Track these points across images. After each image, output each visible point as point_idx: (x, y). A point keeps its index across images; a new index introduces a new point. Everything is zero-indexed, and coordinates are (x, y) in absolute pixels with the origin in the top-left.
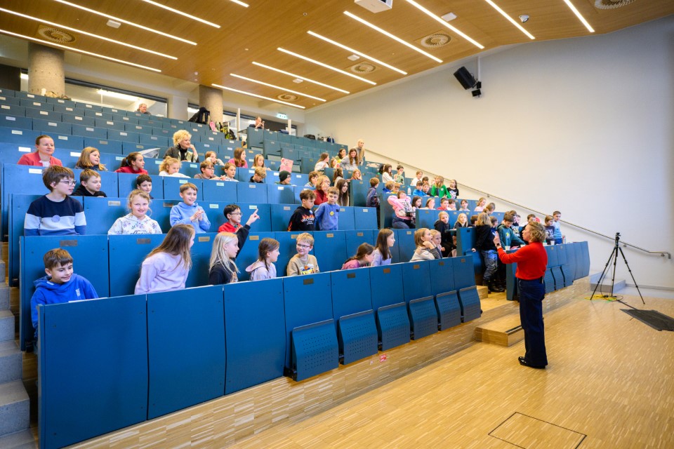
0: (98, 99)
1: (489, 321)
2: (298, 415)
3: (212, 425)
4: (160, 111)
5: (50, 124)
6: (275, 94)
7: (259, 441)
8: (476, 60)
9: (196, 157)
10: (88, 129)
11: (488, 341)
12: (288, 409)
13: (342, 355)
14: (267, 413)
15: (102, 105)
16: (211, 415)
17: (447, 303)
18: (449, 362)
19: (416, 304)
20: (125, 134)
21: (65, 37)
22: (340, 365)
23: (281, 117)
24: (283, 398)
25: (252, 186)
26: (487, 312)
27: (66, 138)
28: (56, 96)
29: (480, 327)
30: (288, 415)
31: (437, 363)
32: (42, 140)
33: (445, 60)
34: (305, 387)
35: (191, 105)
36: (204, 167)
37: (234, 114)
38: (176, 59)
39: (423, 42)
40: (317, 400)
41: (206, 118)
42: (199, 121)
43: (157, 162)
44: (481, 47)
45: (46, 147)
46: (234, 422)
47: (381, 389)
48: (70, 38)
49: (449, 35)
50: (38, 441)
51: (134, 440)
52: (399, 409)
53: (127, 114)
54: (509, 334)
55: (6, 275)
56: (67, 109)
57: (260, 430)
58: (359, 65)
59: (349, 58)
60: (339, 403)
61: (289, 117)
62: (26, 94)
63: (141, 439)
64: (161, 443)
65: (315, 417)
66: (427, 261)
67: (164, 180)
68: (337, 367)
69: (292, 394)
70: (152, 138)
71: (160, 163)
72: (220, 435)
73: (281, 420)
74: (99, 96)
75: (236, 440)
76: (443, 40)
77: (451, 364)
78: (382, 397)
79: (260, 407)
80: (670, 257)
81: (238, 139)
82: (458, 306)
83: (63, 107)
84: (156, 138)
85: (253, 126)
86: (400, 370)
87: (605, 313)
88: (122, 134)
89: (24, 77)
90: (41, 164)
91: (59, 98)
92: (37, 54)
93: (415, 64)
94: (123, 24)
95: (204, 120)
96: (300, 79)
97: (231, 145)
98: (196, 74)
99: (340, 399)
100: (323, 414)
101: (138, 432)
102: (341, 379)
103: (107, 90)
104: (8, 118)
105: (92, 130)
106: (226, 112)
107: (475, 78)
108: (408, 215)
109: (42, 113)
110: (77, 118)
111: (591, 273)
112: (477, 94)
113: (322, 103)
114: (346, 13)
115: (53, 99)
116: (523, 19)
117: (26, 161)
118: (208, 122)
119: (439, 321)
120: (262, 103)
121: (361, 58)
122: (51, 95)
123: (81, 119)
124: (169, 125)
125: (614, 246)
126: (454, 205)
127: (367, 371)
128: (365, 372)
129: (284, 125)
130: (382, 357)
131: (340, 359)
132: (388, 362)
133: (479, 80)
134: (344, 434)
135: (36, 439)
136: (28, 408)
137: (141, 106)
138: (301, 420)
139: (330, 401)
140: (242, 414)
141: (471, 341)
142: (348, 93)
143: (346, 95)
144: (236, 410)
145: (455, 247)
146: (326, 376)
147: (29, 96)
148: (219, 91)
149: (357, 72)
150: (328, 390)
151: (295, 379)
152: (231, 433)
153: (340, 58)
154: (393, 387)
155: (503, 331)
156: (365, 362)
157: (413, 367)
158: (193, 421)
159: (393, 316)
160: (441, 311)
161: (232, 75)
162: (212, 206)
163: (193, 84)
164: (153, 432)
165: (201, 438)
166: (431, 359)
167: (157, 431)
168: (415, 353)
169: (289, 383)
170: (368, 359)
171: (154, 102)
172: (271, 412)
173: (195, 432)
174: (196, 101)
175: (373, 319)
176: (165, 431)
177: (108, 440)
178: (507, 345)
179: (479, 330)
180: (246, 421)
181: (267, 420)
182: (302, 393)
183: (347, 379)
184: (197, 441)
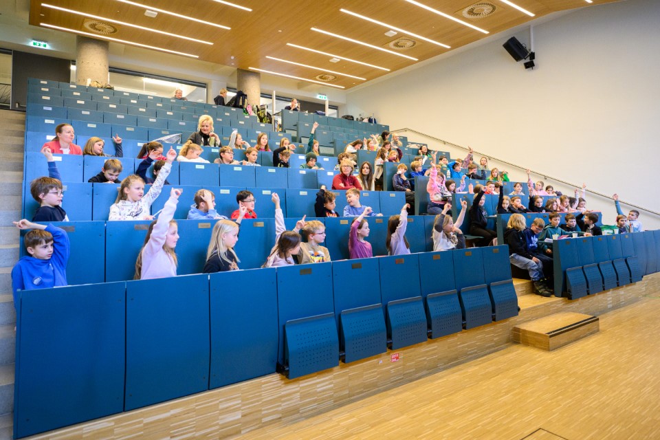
1: (530, 320)
2: (292, 416)
3: (194, 421)
5: (83, 112)
6: (313, 75)
8: (528, 29)
9: (218, 142)
10: (119, 116)
11: (526, 343)
12: (280, 408)
13: (343, 352)
14: (256, 411)
16: (194, 410)
17: (475, 299)
18: (475, 366)
19: (433, 299)
20: (155, 121)
21: (108, 28)
22: (342, 363)
24: (275, 396)
25: (272, 170)
26: (523, 310)
27: (94, 126)
28: (99, 86)
29: (517, 326)
30: (279, 416)
31: (461, 367)
32: (63, 128)
34: (301, 385)
36: (223, 151)
38: (212, 44)
39: (465, 12)
40: (315, 401)
44: (532, 14)
45: (69, 135)
46: (218, 419)
47: (390, 392)
48: (112, 29)
51: (110, 431)
52: (404, 416)
53: (162, 100)
54: (551, 336)
56: (104, 97)
57: (248, 430)
59: (386, 34)
60: (340, 406)
63: (117, 431)
64: (138, 436)
65: (311, 420)
68: (338, 365)
69: (285, 393)
70: (180, 123)
72: (204, 432)
73: (273, 420)
75: (221, 439)
77: (477, 368)
78: (388, 401)
79: (247, 405)
82: (489, 302)
83: (101, 96)
84: (184, 124)
85: (289, 108)
86: (416, 372)
88: (151, 120)
89: (73, 68)
90: (62, 152)
91: (102, 87)
93: (459, 37)
94: (159, 14)
96: (336, 58)
99: (340, 402)
100: (320, 416)
101: (113, 424)
102: (344, 378)
103: (150, 77)
107: (527, 49)
109: (79, 102)
110: (111, 106)
112: (529, 65)
119: (464, 318)
123: (115, 106)
124: (202, 110)
127: (376, 371)
128: (373, 372)
130: (393, 357)
131: (340, 357)
132: (401, 362)
133: (532, 51)
138: (295, 421)
139: (331, 403)
140: (228, 411)
141: (507, 342)
142: (388, 70)
143: (387, 73)
144: (221, 407)
145: (496, 236)
146: (327, 374)
148: (256, 74)
149: (397, 48)
150: (329, 389)
151: (288, 377)
152: (216, 430)
153: (376, 35)
154: (405, 391)
155: (544, 331)
156: (373, 361)
157: (433, 369)
158: (172, 415)
159: (407, 311)
160: (466, 306)
161: (267, 57)
162: (223, 191)
163: (231, 68)
164: (129, 425)
165: (182, 435)
166: (454, 361)
167: (135, 424)
168: (435, 354)
169: (282, 380)
170: (375, 358)
171: (195, 87)
172: (261, 410)
173: (174, 428)
174: (235, 85)
175: (381, 314)
176: (142, 425)
177: (81, 429)
178: (548, 349)
179: (517, 330)
180: (232, 419)
181: (256, 420)
182: (297, 392)
183: (350, 379)
184: (177, 436)
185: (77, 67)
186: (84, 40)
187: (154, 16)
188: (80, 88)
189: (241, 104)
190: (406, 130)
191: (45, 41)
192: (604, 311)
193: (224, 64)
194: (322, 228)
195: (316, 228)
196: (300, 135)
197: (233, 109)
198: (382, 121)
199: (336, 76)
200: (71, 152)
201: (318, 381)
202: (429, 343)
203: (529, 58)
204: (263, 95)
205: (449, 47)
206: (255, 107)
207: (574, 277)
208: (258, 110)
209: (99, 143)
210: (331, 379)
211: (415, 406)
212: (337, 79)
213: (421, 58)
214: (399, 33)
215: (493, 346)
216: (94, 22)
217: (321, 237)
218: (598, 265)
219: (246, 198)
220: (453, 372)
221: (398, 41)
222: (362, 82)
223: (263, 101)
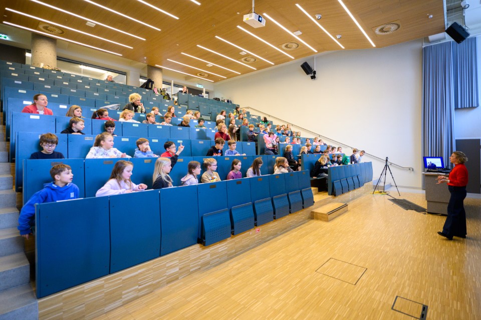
0: (79, 71)
1: (318, 207)
2: (206, 266)
3: (152, 275)
4: (121, 80)
5: (46, 86)
6: (196, 72)
7: (182, 283)
8: (313, 58)
10: (72, 90)
11: (317, 219)
12: (200, 263)
13: (233, 230)
14: (187, 266)
15: (82, 75)
16: (152, 269)
17: (295, 198)
19: (276, 199)
20: (98, 94)
21: (57, 31)
22: (232, 236)
23: (199, 86)
24: (197, 257)
25: (180, 128)
27: (57, 96)
28: (50, 68)
30: (200, 267)
32: (39, 97)
33: (296, 58)
34: (211, 249)
35: (141, 77)
36: (149, 116)
37: (169, 84)
38: (132, 48)
39: (283, 46)
40: (218, 257)
41: (152, 86)
42: (147, 88)
43: (118, 113)
44: (316, 51)
45: (43, 101)
46: (166, 273)
47: (256, 249)
48: (61, 32)
49: (298, 44)
50: (35, 291)
51: (102, 286)
52: (266, 260)
53: (99, 81)
54: (329, 214)
55: (14, 185)
56: (58, 77)
57: (182, 277)
58: (246, 58)
59: (240, 53)
60: (231, 258)
61: (204, 87)
62: (29, 66)
63: (106, 286)
64: (119, 288)
65: (217, 267)
66: (284, 174)
67: (123, 124)
68: (230, 237)
69: (202, 254)
70: (116, 97)
71: (121, 113)
72: (158, 281)
73: (196, 270)
74: (81, 69)
75: (167, 283)
76: (294, 46)
78: (256, 253)
79: (182, 263)
80: (413, 170)
81: (172, 100)
83: (55, 75)
84: (118, 98)
85: (182, 92)
86: (267, 237)
87: (380, 202)
88: (95, 94)
89: (28, 55)
90: (38, 113)
91: (52, 70)
92: (38, 41)
93: (279, 59)
94: (97, 25)
95: (150, 87)
96: (210, 64)
97: (167, 103)
98: (145, 58)
99: (231, 256)
100: (221, 265)
101: (103, 282)
102: (232, 244)
103: (86, 66)
104: (16, 82)
105: (75, 91)
106: (164, 83)
107: (313, 69)
108: (274, 146)
109: (40, 79)
110: (64, 83)
111: (373, 179)
112: (313, 77)
113: (224, 79)
114: (239, 27)
115: (48, 70)
116: (338, 37)
117: (27, 110)
118: (153, 88)
119: (290, 208)
120: (187, 78)
121: (248, 53)
122: (46, 67)
123: (67, 84)
124: (127, 89)
125: (385, 164)
126: (299, 141)
127: (248, 239)
128: (246, 239)
129: (201, 92)
130: (257, 230)
131: (231, 232)
132: (260, 233)
133: (315, 70)
134: (234, 276)
135: (34, 289)
136: (28, 270)
137: (108, 77)
138: (208, 269)
139: (226, 257)
140: (171, 267)
142: (240, 74)
143: (238, 75)
144: (167, 265)
145: (300, 165)
146: (224, 242)
147: (31, 67)
148: (160, 69)
149: (245, 62)
150: (224, 250)
151: (204, 245)
152: (164, 279)
153: (235, 53)
154: (263, 247)
155: (325, 212)
156: (247, 233)
157: (275, 235)
158: (139, 273)
159: (263, 206)
160: (291, 202)
161: (168, 60)
162: (154, 141)
163: (144, 64)
164: (114, 281)
165: (145, 284)
166: (285, 230)
167: (116, 281)
168: (276, 227)
169: (201, 247)
170: (249, 232)
172: (189, 265)
173: (141, 280)
175: (251, 208)
176: (121, 281)
177: (83, 287)
178: (328, 221)
179: (313, 212)
180: (173, 272)
181: (187, 270)
182: (209, 253)
183: (236, 244)
184: (142, 285)
185: (32, 55)
187: (93, 26)
188: (38, 70)
191: (6, 34)
193: (139, 62)
194: (215, 162)
195: (212, 163)
200: (45, 113)
201: (220, 246)
202: (274, 222)
203: (313, 74)
207: (337, 185)
209: (77, 110)
210: (226, 244)
211: (271, 254)
212: (210, 76)
215: (302, 221)
217: (215, 168)
218: (347, 179)
219: (170, 146)
220: (285, 236)
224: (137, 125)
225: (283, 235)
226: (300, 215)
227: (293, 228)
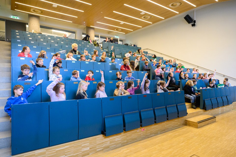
1: (191, 117)
2: (107, 149)
3: (73, 150)
5: (31, 42)
10: (44, 44)
12: (103, 146)
13: (125, 127)
14: (94, 147)
16: (73, 146)
18: (171, 133)
19: (157, 109)
20: (57, 45)
21: (39, 11)
23: (117, 37)
24: (101, 142)
26: (189, 114)
27: (36, 47)
29: (187, 119)
30: (103, 149)
31: (166, 133)
34: (110, 139)
35: (83, 34)
36: (82, 57)
37: (98, 37)
38: (77, 17)
40: (115, 144)
44: (195, 6)
46: (81, 150)
47: (141, 141)
48: (41, 12)
51: (44, 153)
52: (146, 150)
53: (59, 38)
54: (198, 123)
56: (39, 37)
57: (91, 154)
60: (124, 146)
63: (47, 153)
64: (54, 155)
65: (113, 150)
68: (123, 132)
69: (105, 141)
70: (66, 46)
72: (76, 154)
73: (100, 150)
77: (172, 134)
79: (92, 145)
82: (177, 111)
83: (37, 36)
86: (150, 135)
89: (27, 26)
92: (31, 18)
93: (168, 15)
94: (58, 6)
96: (122, 22)
98: (84, 22)
99: (124, 144)
100: (116, 149)
101: (45, 151)
102: (125, 136)
103: (55, 30)
104: (18, 41)
105: (46, 44)
107: (193, 19)
109: (30, 38)
110: (41, 40)
119: (168, 116)
120: (109, 32)
122: (35, 32)
127: (136, 134)
128: (135, 135)
130: (142, 129)
131: (124, 129)
132: (145, 131)
133: (195, 20)
138: (108, 151)
139: (120, 145)
140: (85, 147)
141: (182, 125)
142: (141, 27)
144: (82, 146)
146: (119, 135)
148: (93, 28)
149: (144, 19)
150: (120, 140)
151: (105, 135)
154: (146, 141)
155: (196, 121)
156: (135, 131)
157: (156, 134)
158: (65, 148)
159: (147, 114)
160: (169, 112)
161: (97, 22)
162: (82, 71)
163: (84, 26)
164: (51, 151)
165: (69, 155)
166: (164, 131)
167: (53, 151)
168: (157, 129)
169: (103, 137)
170: (136, 130)
171: (71, 33)
172: (96, 147)
173: (66, 152)
174: (85, 32)
175: (138, 114)
176: (55, 151)
177: (35, 152)
178: (197, 127)
179: (186, 121)
180: (86, 150)
181: (94, 150)
182: (108, 141)
183: (127, 137)
184: (67, 155)
185: (29, 26)
186: (31, 16)
187: (56, 7)
188: (30, 33)
189: (88, 39)
190: (147, 49)
191: (17, 16)
192: (218, 114)
193: (81, 25)
196: (109, 51)
197: (85, 41)
198: (139, 46)
199: (122, 29)
200: (28, 57)
201: (116, 137)
202: (155, 125)
203: (193, 22)
204: (96, 36)
205: (164, 18)
206: (93, 40)
207: (207, 102)
208: (94, 42)
210: (120, 137)
211: (150, 146)
212: (122, 30)
213: (153, 23)
214: (145, 13)
215: (177, 126)
216: (34, 9)
218: (216, 98)
220: (163, 135)
221: (145, 16)
222: (132, 31)
223: (96, 38)
224: (74, 62)
225: (162, 134)
226: (176, 122)
227: (170, 131)
